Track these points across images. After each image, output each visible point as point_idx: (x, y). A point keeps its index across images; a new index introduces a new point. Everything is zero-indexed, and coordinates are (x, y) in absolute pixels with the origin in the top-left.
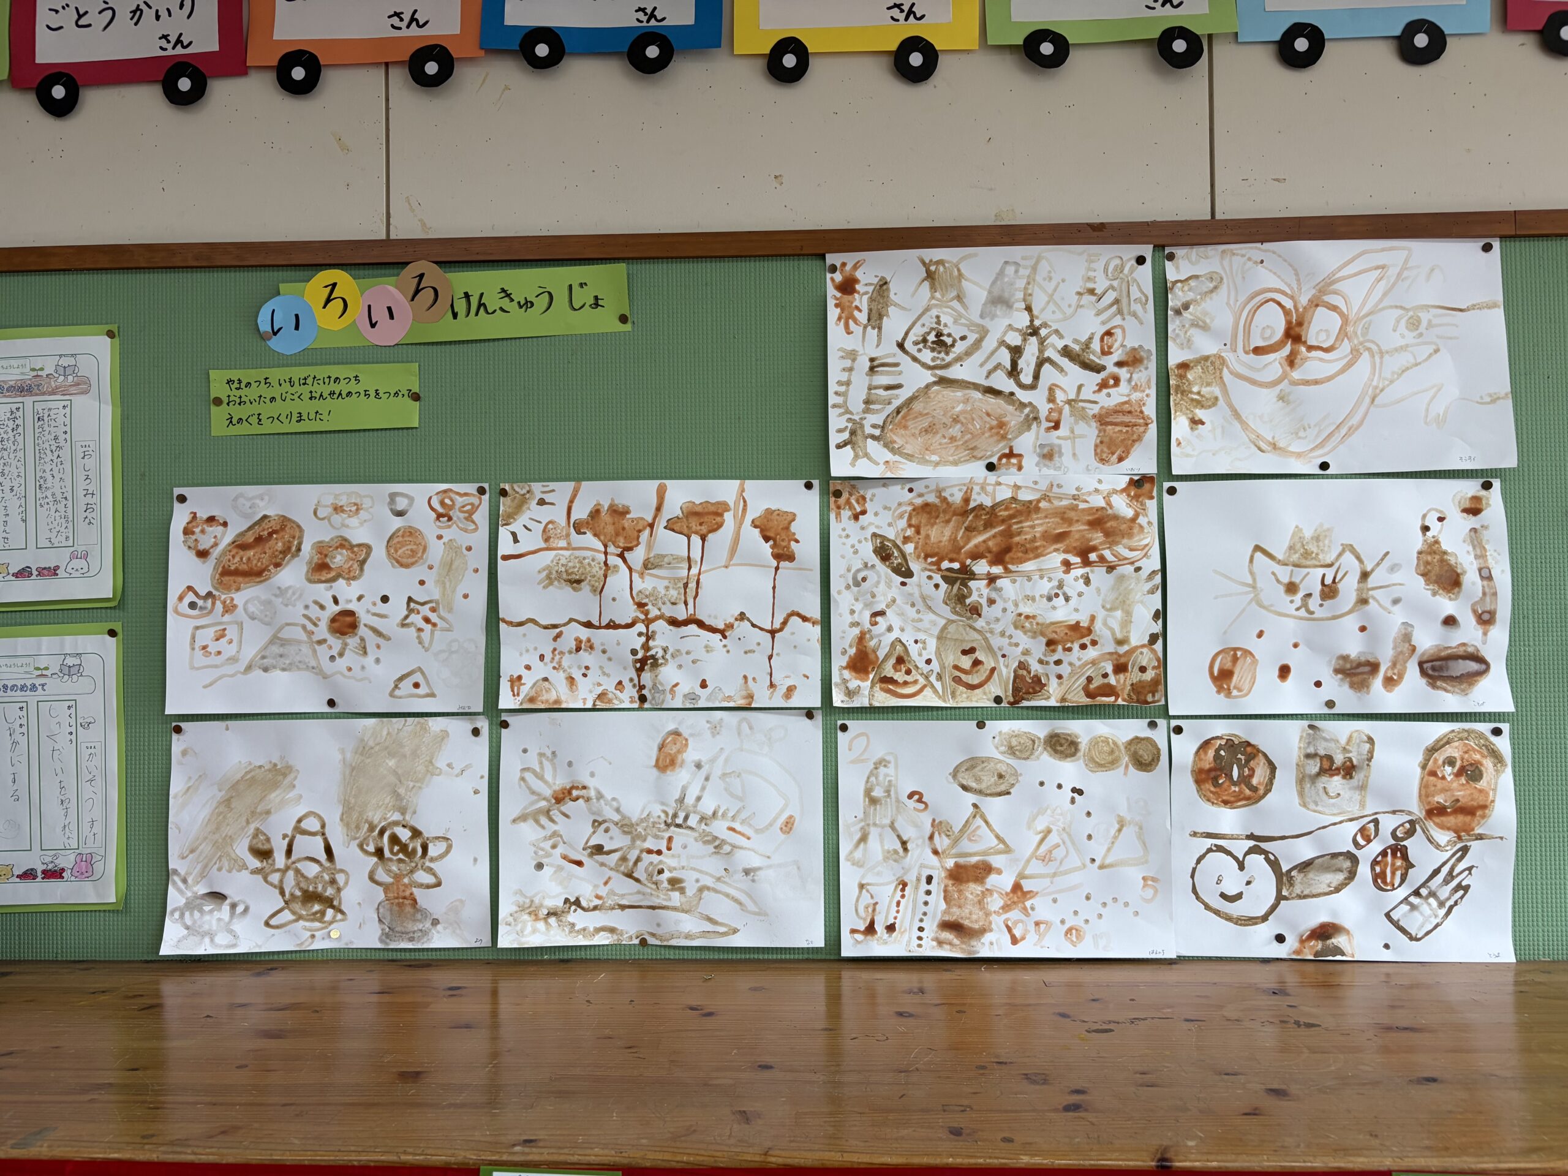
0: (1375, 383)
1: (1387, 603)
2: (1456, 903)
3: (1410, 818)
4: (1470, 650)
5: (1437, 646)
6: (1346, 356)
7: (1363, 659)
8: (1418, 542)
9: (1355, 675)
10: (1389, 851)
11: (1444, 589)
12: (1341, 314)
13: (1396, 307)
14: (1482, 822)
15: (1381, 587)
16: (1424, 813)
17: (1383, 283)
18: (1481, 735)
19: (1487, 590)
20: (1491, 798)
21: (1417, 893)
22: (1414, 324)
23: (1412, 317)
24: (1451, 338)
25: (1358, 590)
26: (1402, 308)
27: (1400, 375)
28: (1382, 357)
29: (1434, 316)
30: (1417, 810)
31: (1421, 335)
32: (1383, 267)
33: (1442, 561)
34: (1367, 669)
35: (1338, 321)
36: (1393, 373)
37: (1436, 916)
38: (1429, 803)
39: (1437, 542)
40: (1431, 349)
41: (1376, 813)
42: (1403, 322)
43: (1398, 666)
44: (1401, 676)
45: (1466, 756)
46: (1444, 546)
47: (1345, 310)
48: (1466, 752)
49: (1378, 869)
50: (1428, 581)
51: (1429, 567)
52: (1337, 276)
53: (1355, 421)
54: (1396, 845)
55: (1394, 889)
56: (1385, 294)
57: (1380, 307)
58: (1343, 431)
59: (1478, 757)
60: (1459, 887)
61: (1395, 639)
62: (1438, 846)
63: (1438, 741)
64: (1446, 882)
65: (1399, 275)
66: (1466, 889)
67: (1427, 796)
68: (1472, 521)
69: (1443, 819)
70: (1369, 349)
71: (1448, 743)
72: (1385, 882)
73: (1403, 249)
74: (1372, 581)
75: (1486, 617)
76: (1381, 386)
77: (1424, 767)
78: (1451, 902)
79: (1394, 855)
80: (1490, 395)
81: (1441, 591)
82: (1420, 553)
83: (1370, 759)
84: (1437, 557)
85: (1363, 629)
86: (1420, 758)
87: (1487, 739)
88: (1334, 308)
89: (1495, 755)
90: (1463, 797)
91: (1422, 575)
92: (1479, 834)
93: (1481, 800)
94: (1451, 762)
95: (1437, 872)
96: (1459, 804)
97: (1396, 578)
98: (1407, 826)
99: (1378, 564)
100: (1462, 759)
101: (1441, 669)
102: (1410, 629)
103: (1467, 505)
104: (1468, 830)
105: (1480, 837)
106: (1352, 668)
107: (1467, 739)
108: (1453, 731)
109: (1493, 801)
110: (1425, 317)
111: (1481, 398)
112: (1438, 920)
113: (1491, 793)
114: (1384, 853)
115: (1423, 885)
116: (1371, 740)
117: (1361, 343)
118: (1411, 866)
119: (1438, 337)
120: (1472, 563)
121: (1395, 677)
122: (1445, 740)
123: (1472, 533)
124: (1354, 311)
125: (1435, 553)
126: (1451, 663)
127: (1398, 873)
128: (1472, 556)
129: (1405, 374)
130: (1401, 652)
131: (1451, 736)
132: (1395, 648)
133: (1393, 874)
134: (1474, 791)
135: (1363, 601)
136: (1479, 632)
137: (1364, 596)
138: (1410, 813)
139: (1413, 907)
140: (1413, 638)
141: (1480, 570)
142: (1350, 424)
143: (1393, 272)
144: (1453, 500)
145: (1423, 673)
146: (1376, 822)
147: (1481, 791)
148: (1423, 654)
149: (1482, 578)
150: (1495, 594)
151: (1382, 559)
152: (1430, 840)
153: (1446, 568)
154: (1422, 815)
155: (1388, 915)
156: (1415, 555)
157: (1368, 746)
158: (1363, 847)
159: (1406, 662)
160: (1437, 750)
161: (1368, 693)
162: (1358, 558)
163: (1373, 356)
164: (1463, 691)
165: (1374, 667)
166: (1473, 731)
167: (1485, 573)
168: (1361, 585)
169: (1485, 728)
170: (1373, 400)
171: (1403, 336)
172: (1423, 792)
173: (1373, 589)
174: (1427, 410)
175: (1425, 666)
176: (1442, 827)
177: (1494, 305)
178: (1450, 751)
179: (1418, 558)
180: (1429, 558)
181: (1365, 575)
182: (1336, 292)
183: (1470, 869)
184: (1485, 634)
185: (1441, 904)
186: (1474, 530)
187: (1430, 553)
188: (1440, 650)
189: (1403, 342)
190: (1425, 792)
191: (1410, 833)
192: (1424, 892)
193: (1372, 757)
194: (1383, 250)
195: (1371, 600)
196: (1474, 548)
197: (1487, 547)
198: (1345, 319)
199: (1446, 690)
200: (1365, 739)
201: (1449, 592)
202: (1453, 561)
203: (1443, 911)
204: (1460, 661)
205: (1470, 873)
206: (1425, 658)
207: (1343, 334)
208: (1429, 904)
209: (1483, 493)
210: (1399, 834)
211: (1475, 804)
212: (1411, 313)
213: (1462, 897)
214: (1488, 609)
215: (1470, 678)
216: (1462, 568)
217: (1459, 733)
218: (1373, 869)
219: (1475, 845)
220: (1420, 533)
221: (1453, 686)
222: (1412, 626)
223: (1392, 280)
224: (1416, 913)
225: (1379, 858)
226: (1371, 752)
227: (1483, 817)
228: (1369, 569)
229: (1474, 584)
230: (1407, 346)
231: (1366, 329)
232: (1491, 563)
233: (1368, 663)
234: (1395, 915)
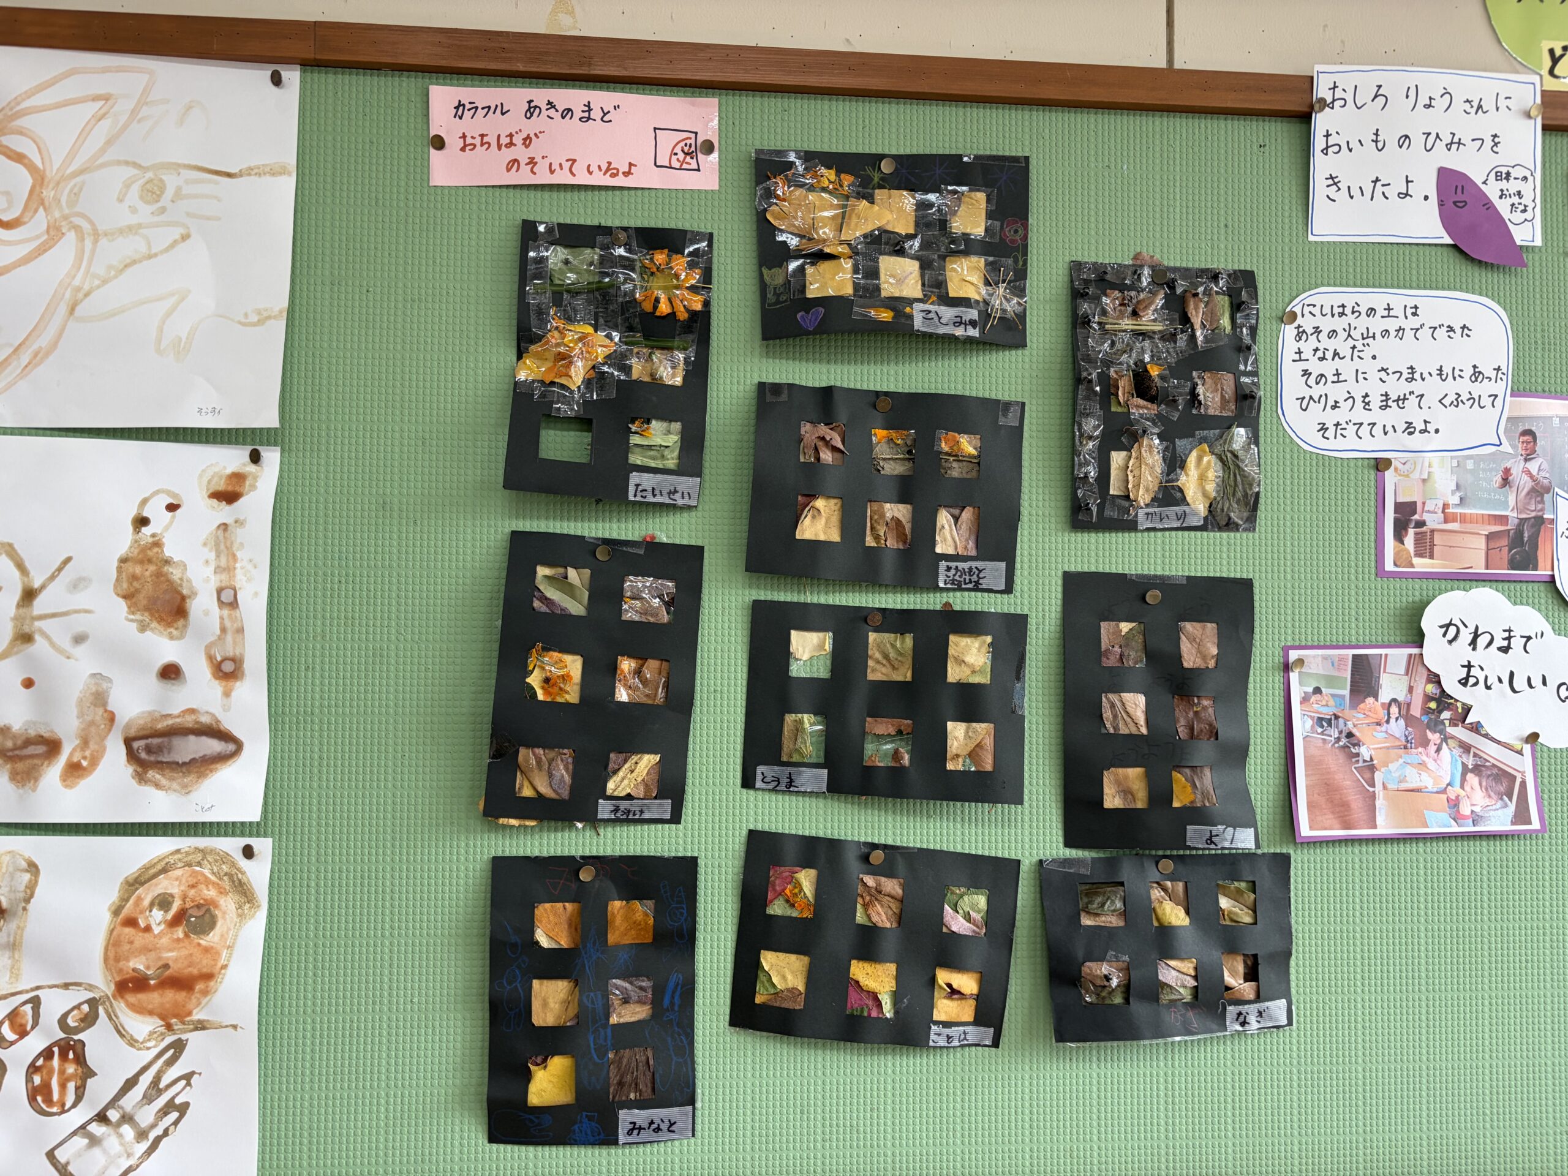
0: (77, 282)
1: (65, 643)
2: (166, 1133)
3: (90, 995)
4: (205, 719)
5: (150, 713)
6: (37, 237)
7: (32, 733)
8: (123, 541)
9: (21, 758)
10: (56, 1049)
11: (160, 620)
12: (31, 167)
13: (127, 163)
14: (204, 1001)
15: (54, 615)
16: (113, 987)
17: (106, 123)
18: (224, 858)
19: (228, 624)
20: (222, 962)
21: (101, 1117)
22: (153, 192)
23: (150, 181)
24: (208, 218)
25: (15, 619)
26: (135, 165)
27: (122, 271)
28: (96, 242)
29: (187, 182)
30: (103, 984)
31: (163, 210)
32: (106, 98)
33: (159, 574)
34: (41, 749)
35: (24, 179)
36: (110, 267)
37: (129, 1155)
38: (121, 970)
39: (157, 544)
40: (176, 233)
41: (38, 988)
42: (135, 189)
43: (92, 746)
44: (94, 762)
45: (192, 892)
46: (168, 552)
47: (38, 163)
48: (193, 886)
49: (37, 1080)
50: (133, 608)
51: (136, 584)
52: (25, 104)
53: (43, 341)
54: (67, 1040)
55: (63, 1112)
56: (109, 142)
57: (100, 161)
58: (25, 358)
59: (211, 893)
60: (170, 1106)
61: (80, 701)
62: (132, 1042)
63: (146, 868)
64: (148, 1099)
65: (134, 112)
66: (183, 1108)
67: (117, 960)
68: (224, 513)
69: (142, 996)
70: (77, 228)
71: (164, 871)
72: (49, 1101)
73: (140, 71)
74: (40, 605)
75: (228, 667)
76: (86, 287)
77: (116, 912)
78: (158, 1131)
79: (63, 1056)
80: (259, 312)
81: (154, 624)
82: (123, 560)
83: (27, 900)
84: (152, 568)
85: (28, 683)
86: (113, 896)
87: (233, 865)
88: (19, 158)
89: (242, 890)
90: (176, 960)
91: (125, 597)
92: (200, 1022)
93: (204, 964)
94: (163, 902)
95: (130, 1084)
96: (168, 973)
97: (81, 600)
98: (86, 1008)
99: (53, 577)
100: (184, 898)
101: (159, 749)
102: (105, 685)
103: (221, 486)
104: (182, 1014)
105: (201, 1026)
106: (12, 750)
107: (199, 864)
108: (178, 851)
109: (225, 967)
110: (172, 182)
111: (246, 315)
112: (132, 1162)
113: (224, 953)
114: (47, 1054)
115: (113, 1103)
116: (33, 868)
117: (65, 218)
118: (91, 1074)
119: (188, 214)
120: (207, 580)
121: (85, 763)
122: (159, 867)
123: (220, 532)
124: (56, 165)
125: (150, 561)
126: (178, 742)
127: (71, 1086)
128: (212, 568)
129: (130, 271)
130: (92, 723)
131: (171, 860)
132: (81, 715)
133: (63, 1086)
134: (196, 951)
135: (25, 638)
136: (216, 688)
137: (26, 629)
138: (90, 987)
139: (94, 1141)
140: (110, 700)
141: (219, 591)
142: (35, 346)
143: (124, 107)
144: (201, 476)
145: (132, 756)
146: (36, 1002)
147: (207, 950)
148: (128, 726)
149: (221, 603)
150: (240, 631)
151: (60, 569)
152: (120, 1032)
153: (164, 586)
154: (109, 989)
155: (51, 1155)
156: (115, 564)
157: (27, 877)
158: (12, 1043)
159: (103, 738)
160: (142, 884)
161: (34, 790)
162: (21, 567)
163: (81, 239)
164: (185, 786)
165: (52, 746)
166: (212, 851)
167: (227, 596)
168: (22, 611)
169: (232, 845)
170: (72, 310)
171: (133, 210)
172: (111, 954)
173: (41, 617)
174: (161, 330)
175: (136, 745)
176: (139, 1010)
177: (282, 171)
178: (164, 885)
179: (119, 570)
180: (138, 570)
181: (29, 595)
182: (21, 132)
183: (188, 1077)
184: (227, 694)
185: (142, 1135)
186: (224, 526)
187: (141, 562)
188: (155, 720)
189: (134, 220)
190: (114, 952)
191: (89, 1020)
192: (113, 1115)
193: (32, 896)
194: (105, 70)
195: (37, 637)
196: (218, 556)
197: (239, 554)
198: (39, 177)
199: (157, 786)
200: (24, 865)
201: (169, 625)
202: (175, 574)
203: (144, 1146)
204: (192, 738)
205: (189, 1084)
206: (132, 733)
207: (35, 199)
208: (120, 1136)
209: (252, 468)
210: (71, 1022)
211: (195, 971)
212: (149, 175)
213: (176, 1123)
214: (231, 654)
215: (205, 764)
216: (191, 588)
217: (187, 854)
218: (29, 1079)
219: (194, 1039)
220: (131, 528)
221: (172, 779)
222: (110, 680)
223: (123, 119)
224: (96, 1151)
225: (40, 1062)
226: (31, 888)
227: (205, 993)
228: (37, 584)
229: (206, 613)
230: (140, 226)
231: (75, 195)
232: (240, 580)
233: (41, 740)
234: (62, 1155)
